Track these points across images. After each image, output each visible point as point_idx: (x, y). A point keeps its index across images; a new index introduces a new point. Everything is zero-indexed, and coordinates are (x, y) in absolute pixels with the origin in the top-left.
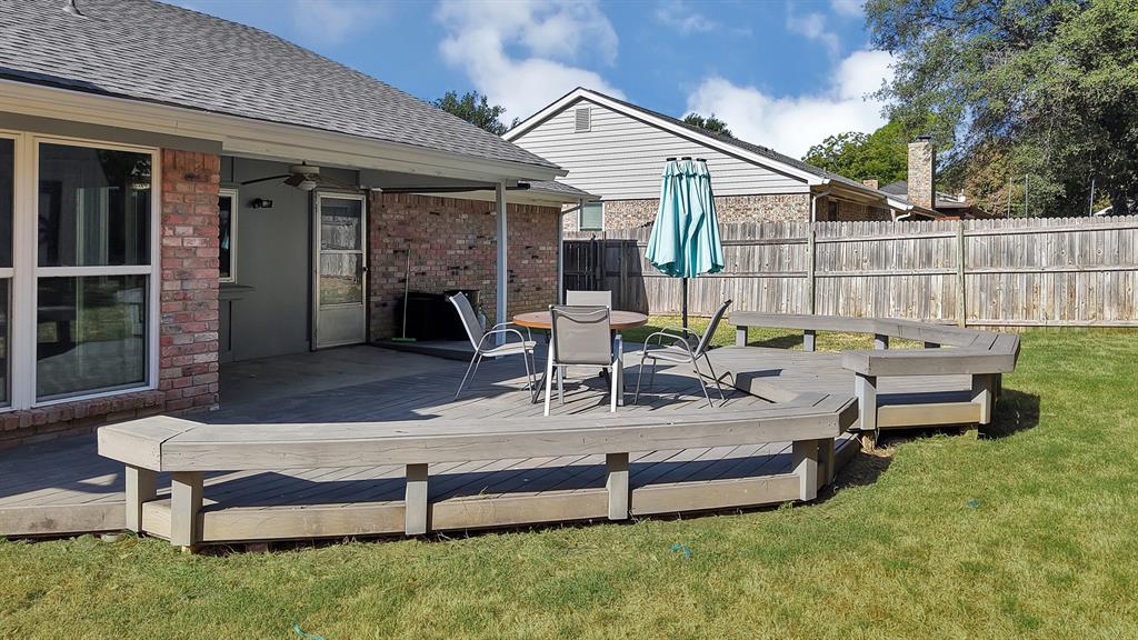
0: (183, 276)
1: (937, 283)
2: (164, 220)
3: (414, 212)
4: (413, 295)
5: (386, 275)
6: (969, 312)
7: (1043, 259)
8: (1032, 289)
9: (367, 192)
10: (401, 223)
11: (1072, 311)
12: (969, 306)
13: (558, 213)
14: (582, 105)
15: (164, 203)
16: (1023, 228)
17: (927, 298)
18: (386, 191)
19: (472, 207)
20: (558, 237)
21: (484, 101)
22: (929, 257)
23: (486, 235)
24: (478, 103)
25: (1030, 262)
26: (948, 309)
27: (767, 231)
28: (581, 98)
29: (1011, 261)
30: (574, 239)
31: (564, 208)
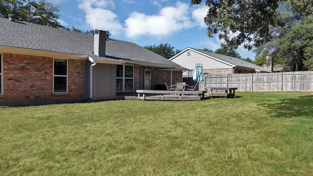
0: (136, 79)
1: (248, 84)
2: (134, 73)
3: (158, 72)
4: (158, 85)
5: (154, 82)
6: (253, 89)
7: (265, 80)
8: (264, 85)
9: (151, 69)
10: (156, 74)
11: (270, 88)
12: (253, 88)
13: (182, 72)
14: (189, 51)
15: (134, 71)
16: (262, 75)
17: (247, 87)
18: (154, 69)
19: (167, 71)
20: (182, 77)
21: (169, 46)
22: (247, 80)
23: (169, 76)
24: (168, 46)
25: (263, 81)
26: (250, 89)
27: (220, 75)
28: (188, 49)
29: (260, 80)
30: (185, 77)
31: (183, 71)
